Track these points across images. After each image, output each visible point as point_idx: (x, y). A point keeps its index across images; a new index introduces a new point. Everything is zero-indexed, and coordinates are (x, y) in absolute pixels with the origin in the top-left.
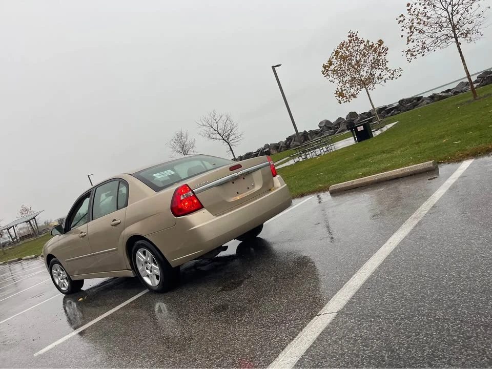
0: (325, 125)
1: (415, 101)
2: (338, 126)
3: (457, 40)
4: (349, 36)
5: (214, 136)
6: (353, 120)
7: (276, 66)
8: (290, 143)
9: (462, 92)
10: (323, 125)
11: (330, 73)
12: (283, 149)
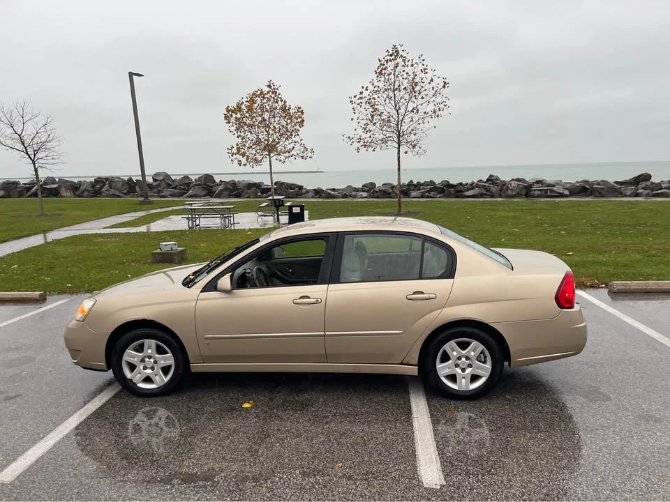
0: (163, 180)
1: (297, 189)
2: (187, 189)
3: (399, 146)
4: (269, 86)
5: (9, 142)
6: (212, 187)
7: (135, 74)
8: (101, 188)
9: (350, 196)
10: (161, 178)
11: (233, 120)
12: (86, 193)
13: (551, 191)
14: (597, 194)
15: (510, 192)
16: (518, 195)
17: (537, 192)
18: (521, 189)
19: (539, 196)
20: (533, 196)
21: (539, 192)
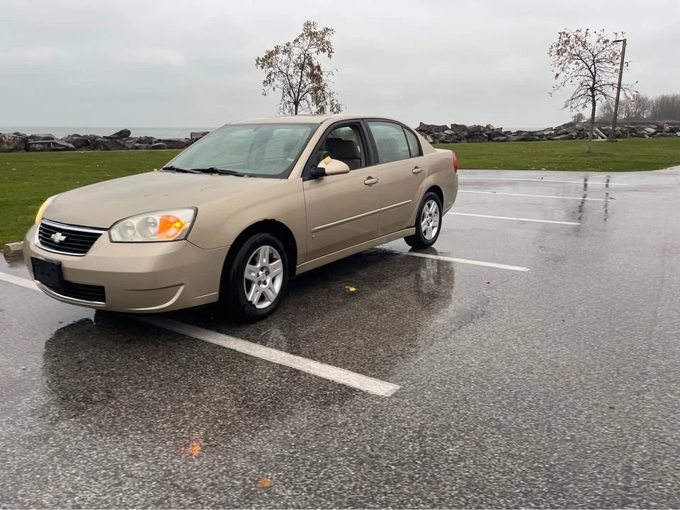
13: (55, 144)
14: (102, 147)
15: (5, 146)
16: (16, 149)
17: (37, 146)
18: (19, 143)
19: (42, 150)
20: (35, 150)
21: (41, 146)
